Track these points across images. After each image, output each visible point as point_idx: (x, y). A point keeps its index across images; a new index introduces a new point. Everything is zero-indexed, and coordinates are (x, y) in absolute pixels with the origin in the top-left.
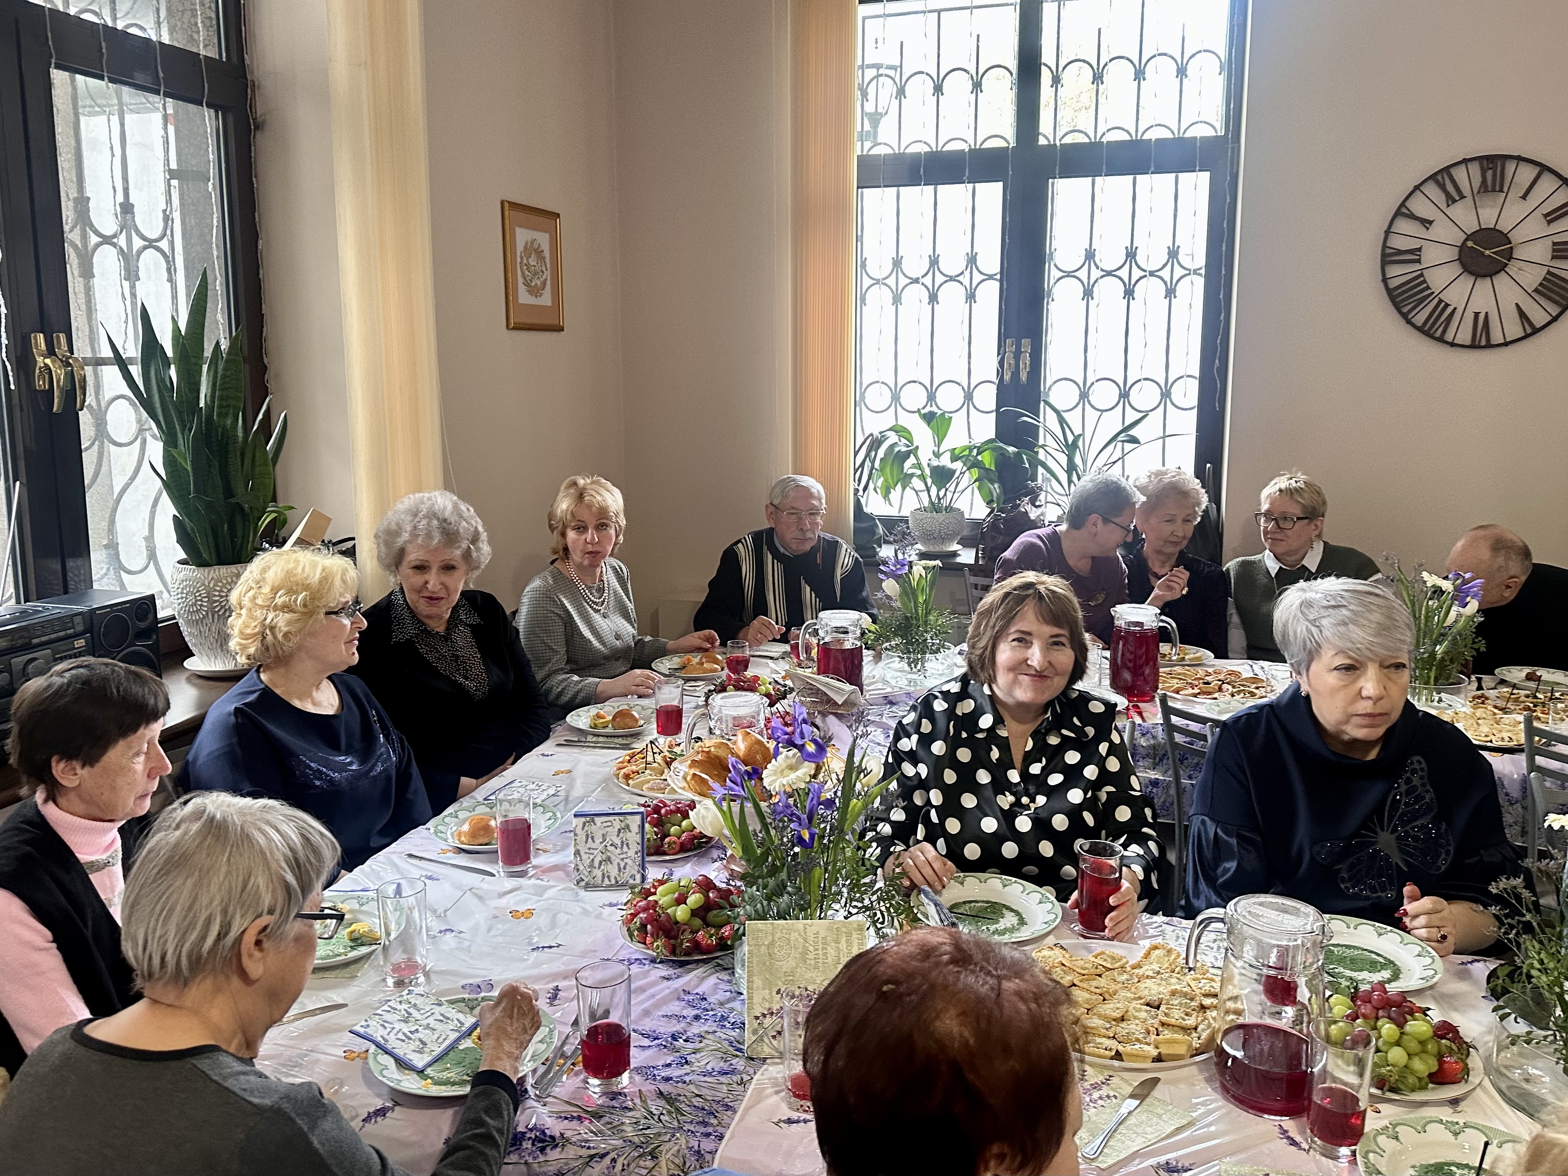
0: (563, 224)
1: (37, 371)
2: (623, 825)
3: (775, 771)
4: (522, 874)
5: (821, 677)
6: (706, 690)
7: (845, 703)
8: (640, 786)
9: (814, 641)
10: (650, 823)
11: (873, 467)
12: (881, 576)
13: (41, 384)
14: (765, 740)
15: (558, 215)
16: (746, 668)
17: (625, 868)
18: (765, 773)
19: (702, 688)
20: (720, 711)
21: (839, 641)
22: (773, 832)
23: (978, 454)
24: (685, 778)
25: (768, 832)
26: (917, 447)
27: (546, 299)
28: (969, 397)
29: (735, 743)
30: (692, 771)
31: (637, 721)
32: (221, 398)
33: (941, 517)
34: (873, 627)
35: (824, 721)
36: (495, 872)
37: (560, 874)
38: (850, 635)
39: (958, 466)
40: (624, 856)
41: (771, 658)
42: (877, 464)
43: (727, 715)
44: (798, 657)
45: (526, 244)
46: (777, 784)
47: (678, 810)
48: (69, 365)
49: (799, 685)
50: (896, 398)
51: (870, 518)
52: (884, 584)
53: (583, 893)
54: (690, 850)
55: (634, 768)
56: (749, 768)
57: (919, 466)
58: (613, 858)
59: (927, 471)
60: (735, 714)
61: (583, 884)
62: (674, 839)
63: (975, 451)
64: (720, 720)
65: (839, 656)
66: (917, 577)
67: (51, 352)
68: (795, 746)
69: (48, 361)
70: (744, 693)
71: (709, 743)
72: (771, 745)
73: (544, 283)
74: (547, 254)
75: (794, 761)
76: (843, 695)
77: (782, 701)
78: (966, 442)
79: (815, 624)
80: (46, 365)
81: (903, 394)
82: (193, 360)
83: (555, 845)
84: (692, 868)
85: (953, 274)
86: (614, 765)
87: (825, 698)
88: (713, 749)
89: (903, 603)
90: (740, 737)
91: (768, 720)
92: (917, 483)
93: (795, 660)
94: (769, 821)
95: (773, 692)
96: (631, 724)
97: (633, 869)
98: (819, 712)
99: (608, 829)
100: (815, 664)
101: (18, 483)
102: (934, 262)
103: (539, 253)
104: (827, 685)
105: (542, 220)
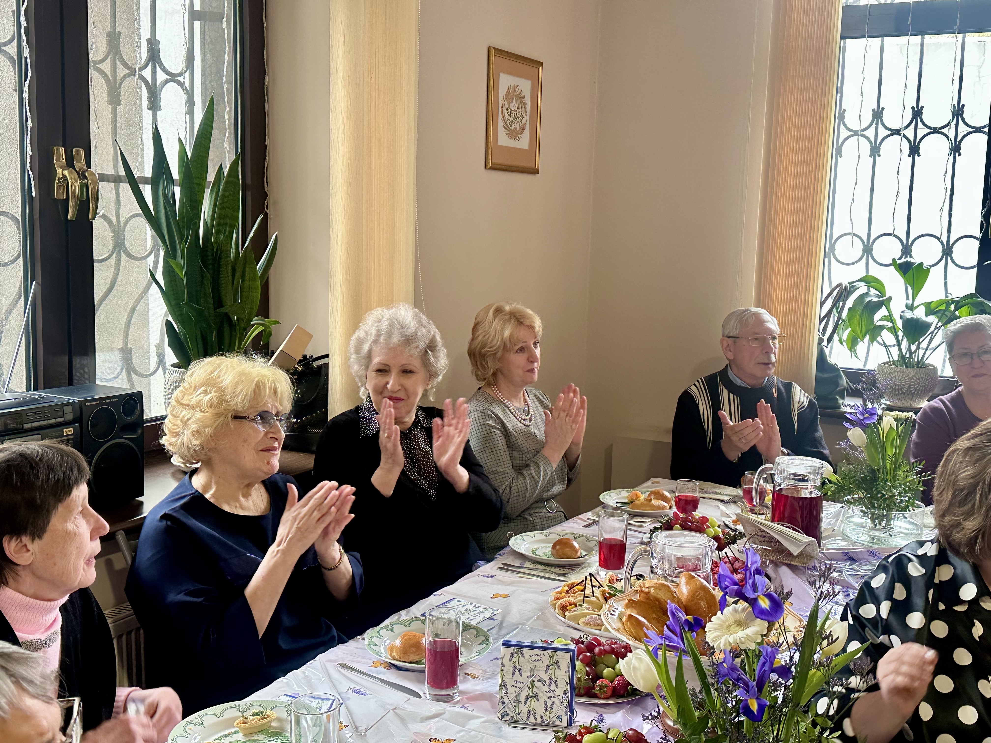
0: (546, 71)
1: (57, 181)
2: (552, 661)
3: (721, 625)
4: (446, 699)
5: (775, 525)
6: (652, 527)
7: (801, 554)
8: (576, 619)
9: (769, 487)
10: (582, 661)
11: (839, 318)
12: (847, 425)
13: (59, 194)
14: (710, 586)
15: (541, 64)
16: (695, 508)
17: (552, 708)
18: (709, 626)
19: (649, 524)
20: (663, 550)
21: (797, 489)
22: (715, 694)
23: (956, 309)
24: (620, 619)
25: (708, 693)
26: (890, 299)
27: (524, 143)
28: (947, 251)
29: (677, 586)
30: (629, 612)
31: (576, 551)
32: (220, 217)
33: (911, 372)
34: (834, 478)
35: (776, 571)
36: (421, 693)
37: (486, 704)
38: (810, 484)
39: (932, 319)
40: (551, 694)
41: (722, 501)
42: (844, 315)
43: (670, 555)
44: (751, 501)
45: (509, 89)
46: (722, 641)
47: (613, 651)
48: (85, 177)
49: (750, 530)
50: (868, 250)
51: (834, 369)
52: (849, 433)
53: (506, 729)
54: (622, 696)
55: (572, 600)
56: (690, 618)
57: (890, 318)
58: (540, 695)
59: (899, 324)
60: (679, 554)
61: (507, 718)
62: (606, 682)
63: (953, 307)
64: (663, 559)
65: (797, 506)
66: (886, 429)
67: (70, 164)
68: (746, 599)
69: (66, 173)
70: (690, 533)
71: (650, 582)
72: (718, 594)
73: (523, 128)
74: (528, 100)
75: (743, 616)
76: (799, 546)
77: (732, 546)
78: (941, 296)
79: (772, 469)
80: (64, 176)
81: (876, 247)
82: (196, 181)
83: (484, 671)
84: (624, 718)
85: (937, 125)
86: (552, 595)
87: (778, 547)
88: (652, 590)
89: (870, 455)
90: (683, 581)
91: (715, 564)
92: (887, 337)
93: (748, 505)
94: (710, 680)
95: (721, 536)
96: (569, 553)
97: (560, 709)
98: (772, 562)
99: (536, 663)
100: (770, 512)
101: (34, 283)
102: (917, 113)
103: (521, 99)
104: (781, 533)
105: (526, 68)
